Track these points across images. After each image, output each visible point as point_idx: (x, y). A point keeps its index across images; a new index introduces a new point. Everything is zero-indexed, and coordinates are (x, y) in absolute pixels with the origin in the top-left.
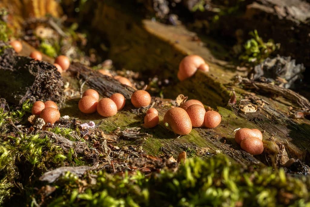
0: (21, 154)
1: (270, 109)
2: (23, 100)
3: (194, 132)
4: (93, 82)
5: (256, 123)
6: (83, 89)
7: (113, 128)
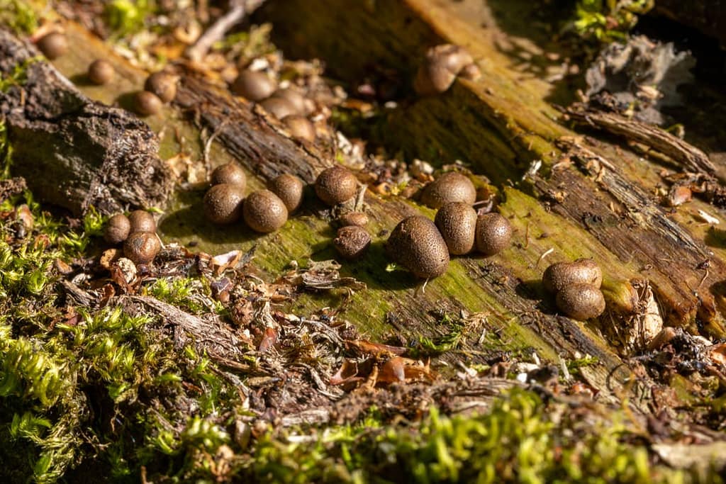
0: (88, 366)
1: (617, 186)
2: (87, 202)
3: (455, 267)
4: (232, 136)
5: (588, 229)
6: (210, 154)
7: (282, 262)
